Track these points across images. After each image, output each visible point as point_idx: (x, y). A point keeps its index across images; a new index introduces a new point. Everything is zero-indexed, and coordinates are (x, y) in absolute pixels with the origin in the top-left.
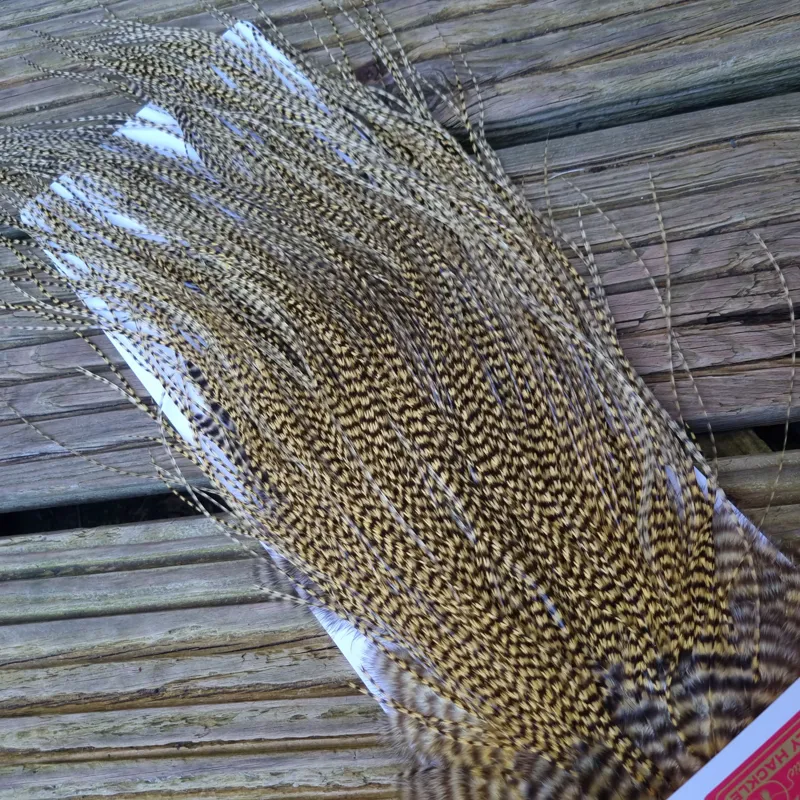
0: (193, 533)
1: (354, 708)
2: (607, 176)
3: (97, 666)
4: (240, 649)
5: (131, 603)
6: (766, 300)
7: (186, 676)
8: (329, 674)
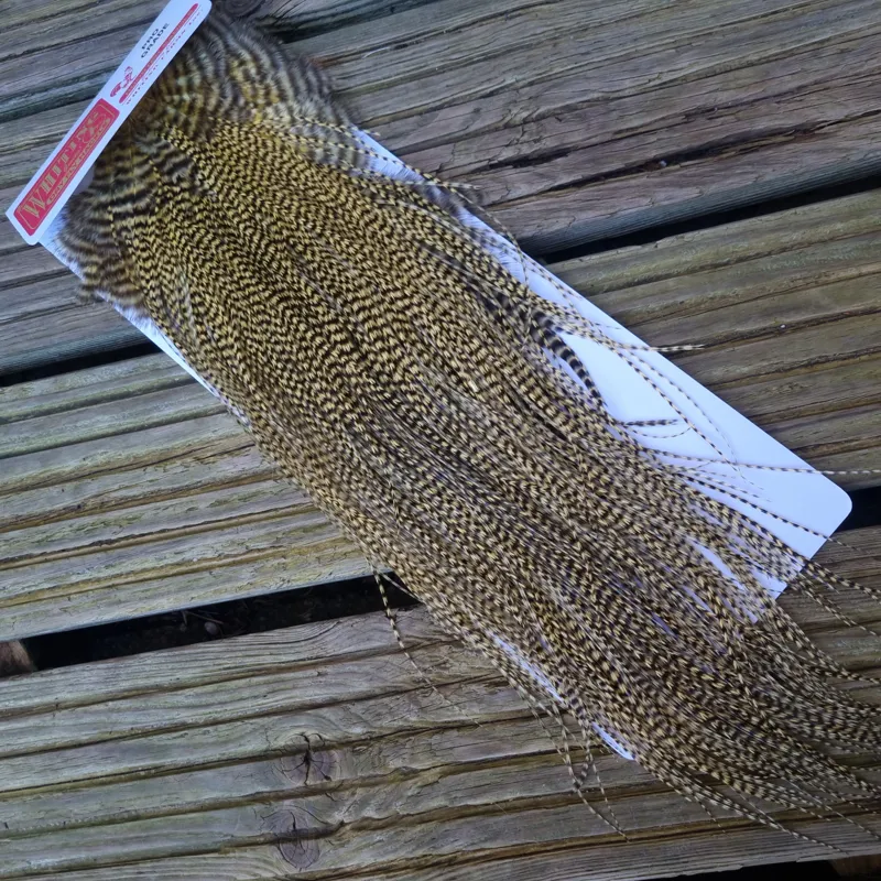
0: (94, 380)
1: (235, 497)
2: (407, 52)
3: (28, 492)
4: (141, 465)
5: (49, 441)
6: (531, 147)
7: (101, 490)
8: (214, 474)
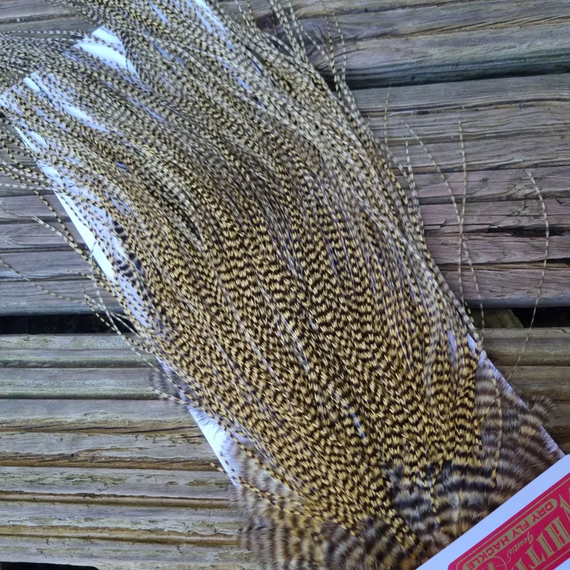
0: (108, 345)
1: (213, 480)
2: (429, 119)
3: (31, 434)
4: (134, 431)
5: (58, 391)
6: (530, 221)
7: (94, 447)
8: (197, 455)
